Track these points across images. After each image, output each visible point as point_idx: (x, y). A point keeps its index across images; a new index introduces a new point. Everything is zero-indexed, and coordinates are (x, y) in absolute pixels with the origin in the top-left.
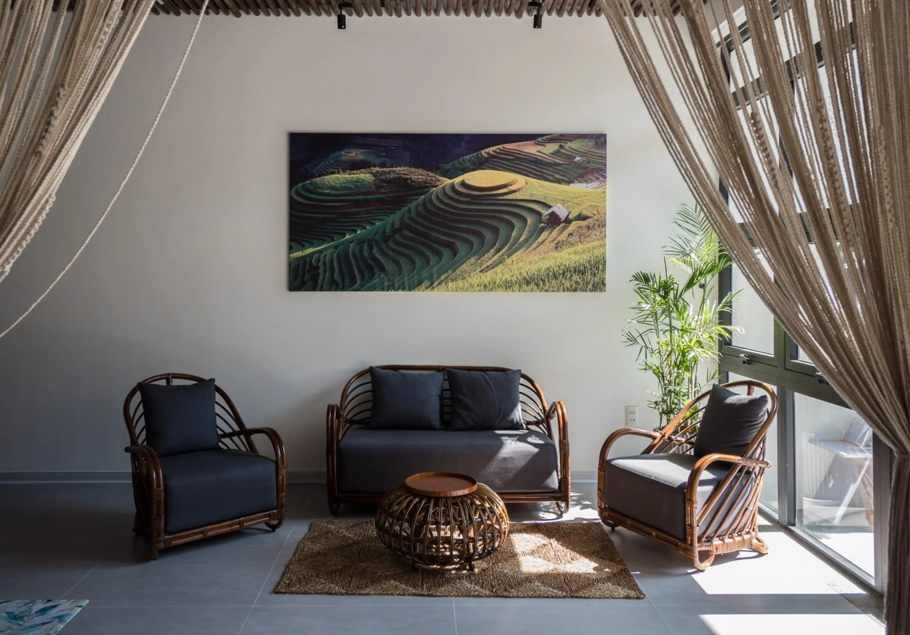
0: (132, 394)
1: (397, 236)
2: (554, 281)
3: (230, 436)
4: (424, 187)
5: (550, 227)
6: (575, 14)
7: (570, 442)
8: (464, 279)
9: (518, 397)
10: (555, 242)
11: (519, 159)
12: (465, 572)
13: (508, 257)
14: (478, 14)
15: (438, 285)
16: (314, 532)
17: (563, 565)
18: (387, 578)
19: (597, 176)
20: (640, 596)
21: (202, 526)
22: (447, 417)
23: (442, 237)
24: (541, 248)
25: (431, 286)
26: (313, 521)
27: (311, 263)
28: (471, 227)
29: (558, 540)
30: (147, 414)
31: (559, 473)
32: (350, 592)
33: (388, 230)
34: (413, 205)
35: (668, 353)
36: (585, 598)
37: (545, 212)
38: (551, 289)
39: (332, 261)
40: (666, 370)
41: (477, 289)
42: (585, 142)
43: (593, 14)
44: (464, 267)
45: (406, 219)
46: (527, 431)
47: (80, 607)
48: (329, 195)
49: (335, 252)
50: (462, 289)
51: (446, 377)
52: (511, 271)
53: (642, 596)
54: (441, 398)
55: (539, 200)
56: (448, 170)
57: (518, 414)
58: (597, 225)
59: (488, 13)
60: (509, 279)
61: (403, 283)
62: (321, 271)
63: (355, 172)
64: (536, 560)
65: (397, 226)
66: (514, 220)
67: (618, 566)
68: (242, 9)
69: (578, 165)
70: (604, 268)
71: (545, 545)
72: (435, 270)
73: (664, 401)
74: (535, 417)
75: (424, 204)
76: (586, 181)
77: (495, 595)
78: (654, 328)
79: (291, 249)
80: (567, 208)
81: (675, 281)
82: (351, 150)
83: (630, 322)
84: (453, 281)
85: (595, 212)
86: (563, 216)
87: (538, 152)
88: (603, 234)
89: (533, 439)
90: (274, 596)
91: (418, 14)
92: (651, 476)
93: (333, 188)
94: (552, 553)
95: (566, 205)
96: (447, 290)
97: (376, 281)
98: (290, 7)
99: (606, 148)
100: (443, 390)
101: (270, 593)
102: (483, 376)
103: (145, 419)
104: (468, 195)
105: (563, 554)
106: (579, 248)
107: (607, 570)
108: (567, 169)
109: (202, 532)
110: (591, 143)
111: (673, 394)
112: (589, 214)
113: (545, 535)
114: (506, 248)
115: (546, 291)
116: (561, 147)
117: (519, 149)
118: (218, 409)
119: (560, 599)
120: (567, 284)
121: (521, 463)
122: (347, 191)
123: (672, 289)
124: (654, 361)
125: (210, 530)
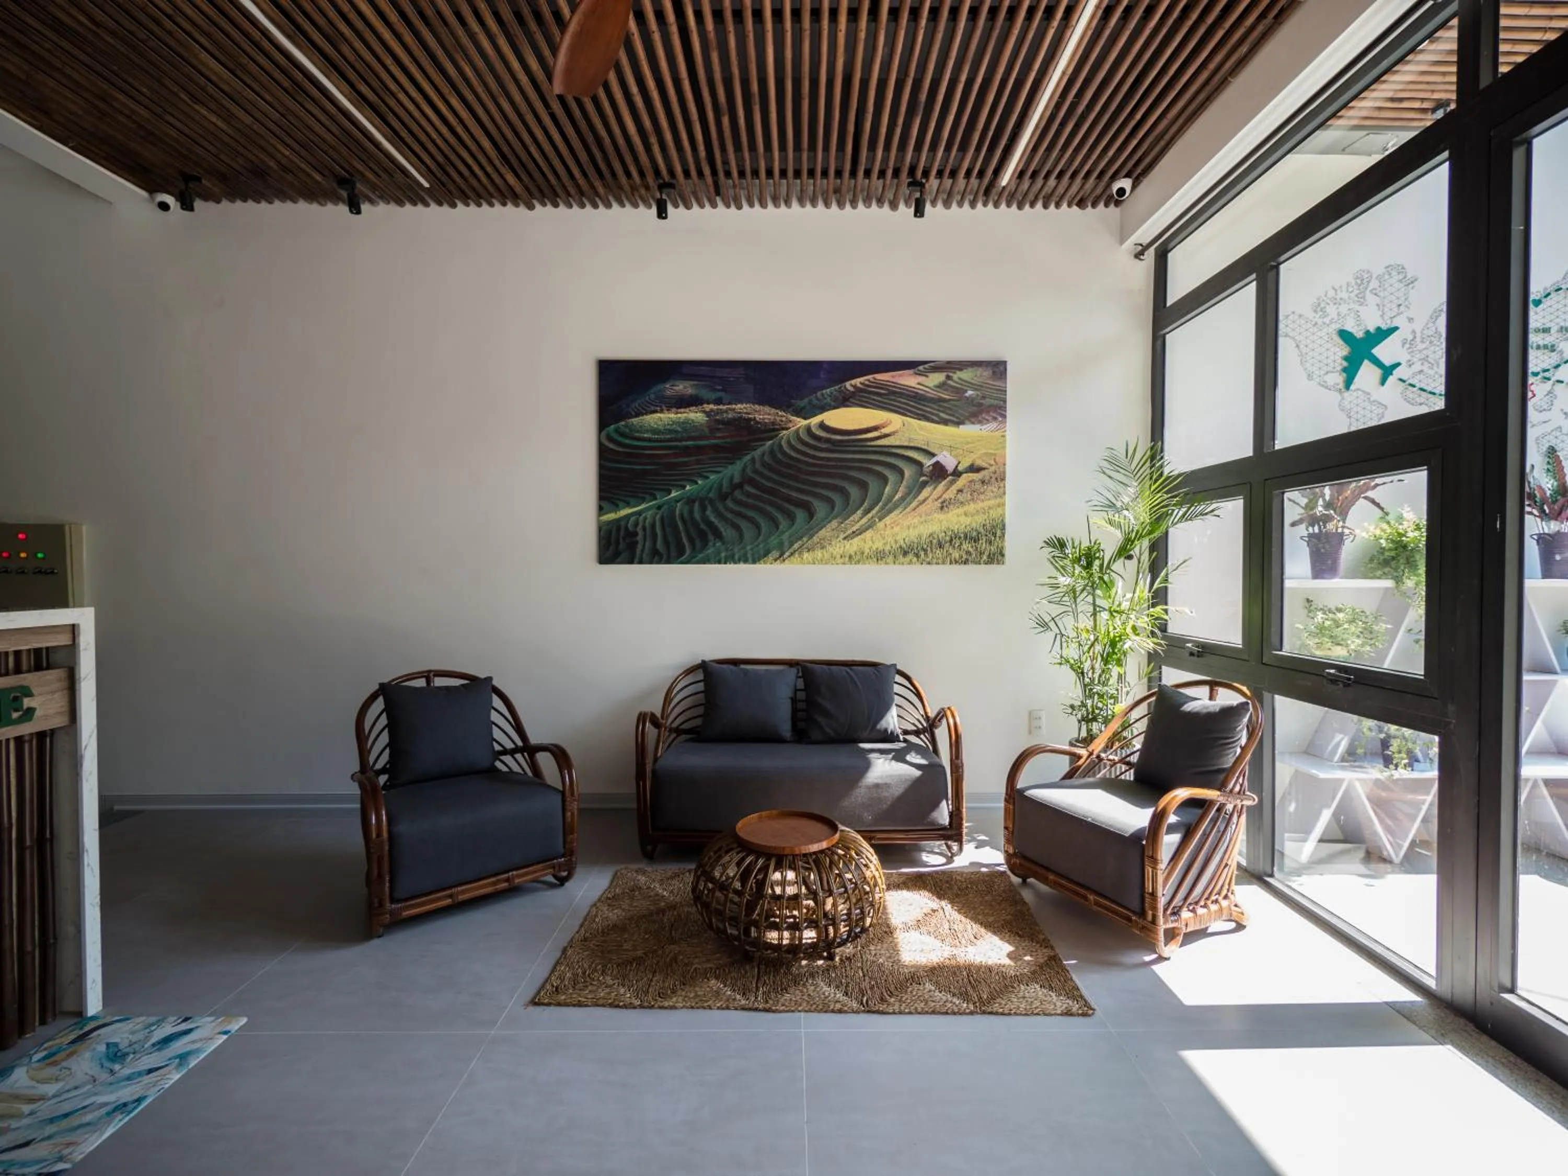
0: (373, 698)
1: (738, 494)
2: (938, 552)
3: (512, 752)
4: (772, 430)
5: (934, 482)
6: (966, 205)
7: (964, 761)
8: (823, 548)
9: (893, 700)
10: (940, 501)
11: (894, 393)
12: (820, 962)
13: (880, 520)
14: (841, 205)
15: (789, 556)
16: (615, 887)
17: (963, 949)
18: (705, 975)
19: (994, 415)
20: (1087, 1011)
21: (450, 888)
22: (801, 725)
23: (794, 494)
24: (923, 508)
25: (781, 557)
26: (618, 867)
27: (626, 528)
28: (831, 481)
29: (952, 902)
30: (391, 726)
31: (950, 802)
32: (646, 1004)
33: (725, 484)
34: (757, 453)
35: (1089, 643)
36: (1002, 1014)
37: (928, 463)
38: (935, 561)
39: (653, 526)
40: (1087, 666)
41: (839, 561)
42: (979, 371)
43: (990, 206)
44: (822, 533)
45: (749, 471)
46: (903, 745)
47: (225, 1033)
48: (649, 440)
49: (656, 514)
50: (821, 561)
51: (800, 674)
52: (884, 538)
53: (1091, 1012)
54: (794, 700)
55: (919, 446)
56: (804, 408)
57: (892, 721)
58: (993, 479)
59: (854, 204)
60: (881, 548)
61: (745, 555)
62: (640, 538)
63: (682, 410)
64: (923, 937)
65: (737, 480)
66: (887, 472)
67: (1045, 951)
68: (535, 198)
69: (970, 401)
70: (1003, 535)
71: (934, 911)
72: (785, 537)
73: (1084, 705)
74: (914, 724)
75: (772, 452)
76: (980, 422)
77: (867, 1009)
78: (1070, 609)
79: (601, 510)
80: (956, 456)
81: (1101, 548)
82: (677, 383)
83: (1038, 603)
84: (809, 551)
85: (992, 462)
86: (950, 468)
87: (919, 384)
88: (1001, 490)
89: (913, 758)
90: (531, 1008)
91: (763, 205)
92: (1087, 817)
93: (655, 431)
94: (946, 926)
95: (953, 453)
96: (802, 563)
97: (709, 551)
98: (597, 194)
99: (1005, 378)
100: (796, 691)
101: (527, 1005)
102: (847, 672)
103: (389, 732)
104: (828, 441)
105: (961, 927)
106: (971, 507)
107: (1028, 958)
108: (955, 406)
109: (451, 896)
110: (986, 373)
111: (1096, 697)
112: (984, 465)
113: (933, 894)
114: (877, 508)
115: (929, 563)
116: (948, 377)
117: (894, 380)
118: (494, 717)
119: (964, 1017)
120: (956, 554)
121: (898, 791)
122: (673, 436)
123: (1098, 558)
124: (1072, 652)
125: (463, 892)
